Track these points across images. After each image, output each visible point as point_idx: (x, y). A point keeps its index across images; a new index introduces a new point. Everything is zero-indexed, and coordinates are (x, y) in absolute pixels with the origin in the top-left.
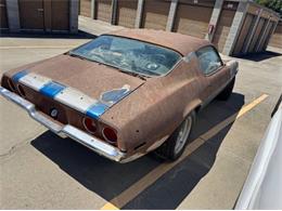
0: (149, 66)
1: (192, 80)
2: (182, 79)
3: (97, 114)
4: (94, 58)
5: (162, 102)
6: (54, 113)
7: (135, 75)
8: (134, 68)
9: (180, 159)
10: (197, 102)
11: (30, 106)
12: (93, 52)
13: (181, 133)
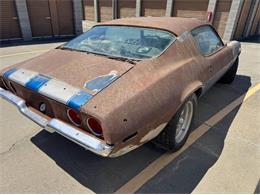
0: (140, 51)
1: (190, 60)
2: (176, 60)
3: (79, 104)
4: (83, 48)
5: (154, 86)
6: (43, 107)
7: (124, 60)
8: (123, 52)
9: (184, 148)
10: (197, 85)
11: (21, 102)
12: (82, 43)
13: (181, 120)
